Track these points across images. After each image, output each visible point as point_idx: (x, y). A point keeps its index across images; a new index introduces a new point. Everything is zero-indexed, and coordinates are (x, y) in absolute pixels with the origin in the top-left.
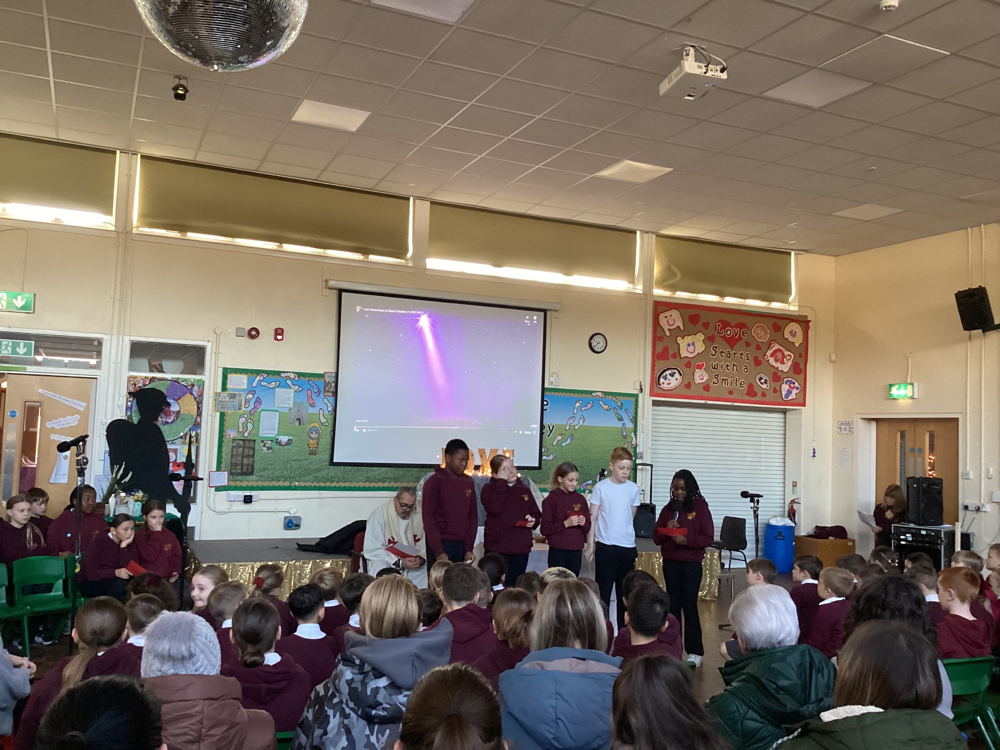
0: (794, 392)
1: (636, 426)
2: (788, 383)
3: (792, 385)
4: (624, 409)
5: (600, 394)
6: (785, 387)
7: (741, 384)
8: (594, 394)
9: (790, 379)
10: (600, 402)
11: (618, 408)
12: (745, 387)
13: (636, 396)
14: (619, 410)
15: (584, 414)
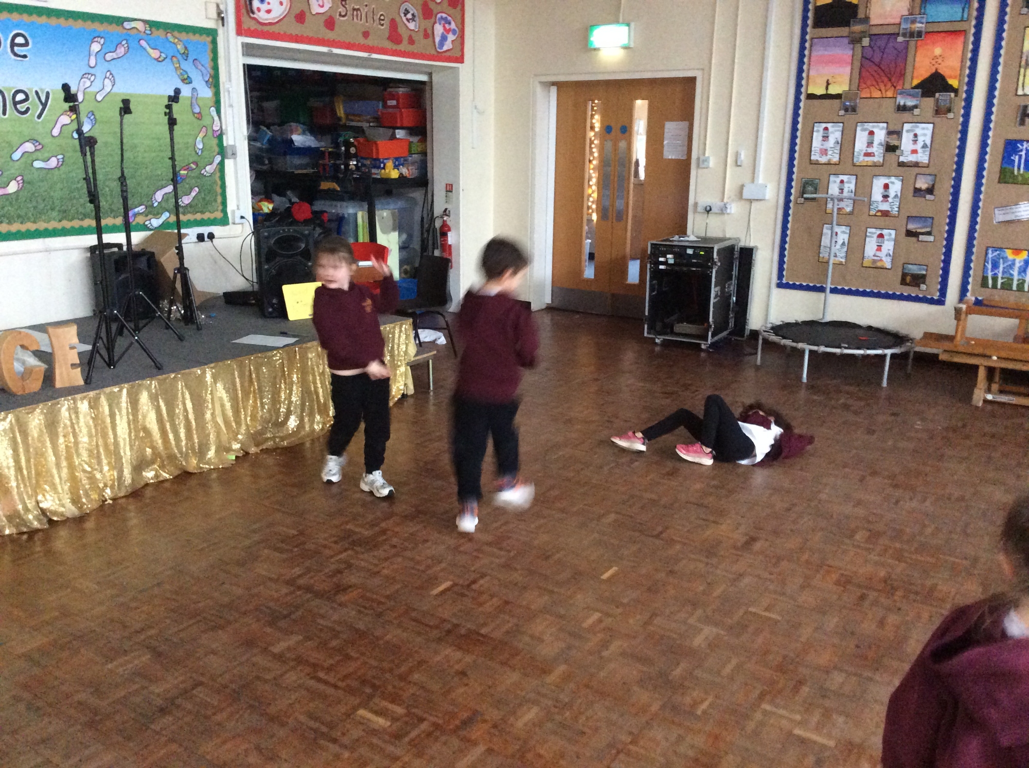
0: (451, 37)
1: (217, 94)
2: (443, 22)
3: (447, 26)
4: (190, 59)
5: (140, 26)
6: (439, 29)
7: (380, 19)
8: (126, 24)
9: (444, 15)
10: (143, 43)
11: (179, 57)
12: (386, 27)
13: (212, 34)
14: (182, 62)
15: (111, 66)
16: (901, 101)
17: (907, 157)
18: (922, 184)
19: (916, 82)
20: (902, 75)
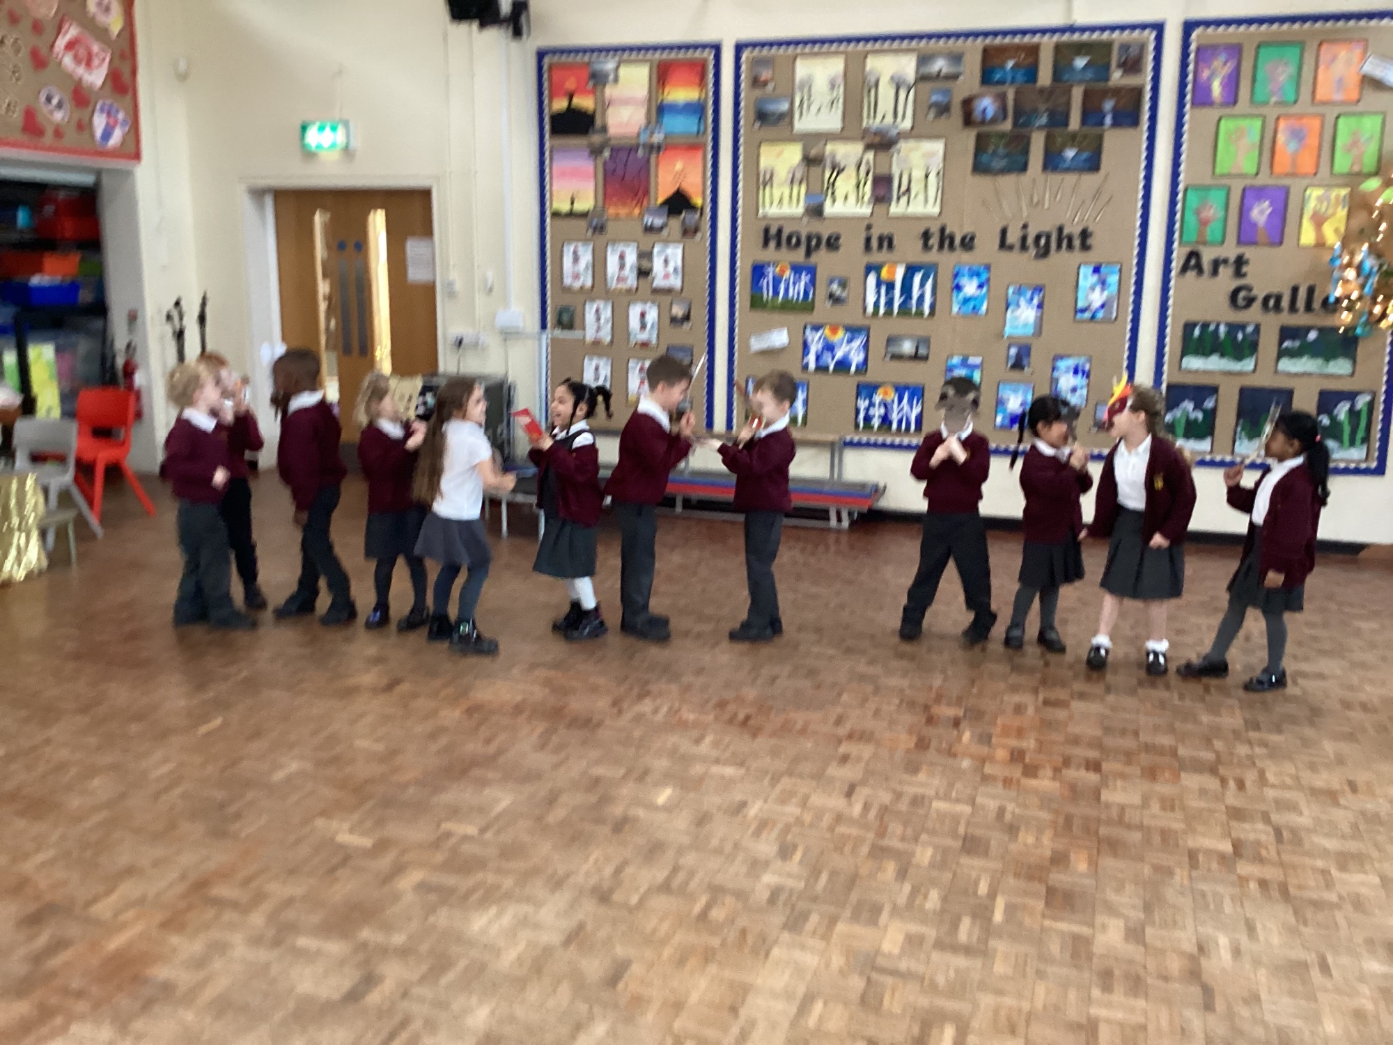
0: (119, 131)
2: (105, 112)
3: (113, 117)
6: (99, 122)
7: (9, 106)
9: (107, 104)
12: (18, 115)
16: (648, 220)
17: (659, 282)
18: (678, 311)
19: (660, 200)
20: (646, 192)
